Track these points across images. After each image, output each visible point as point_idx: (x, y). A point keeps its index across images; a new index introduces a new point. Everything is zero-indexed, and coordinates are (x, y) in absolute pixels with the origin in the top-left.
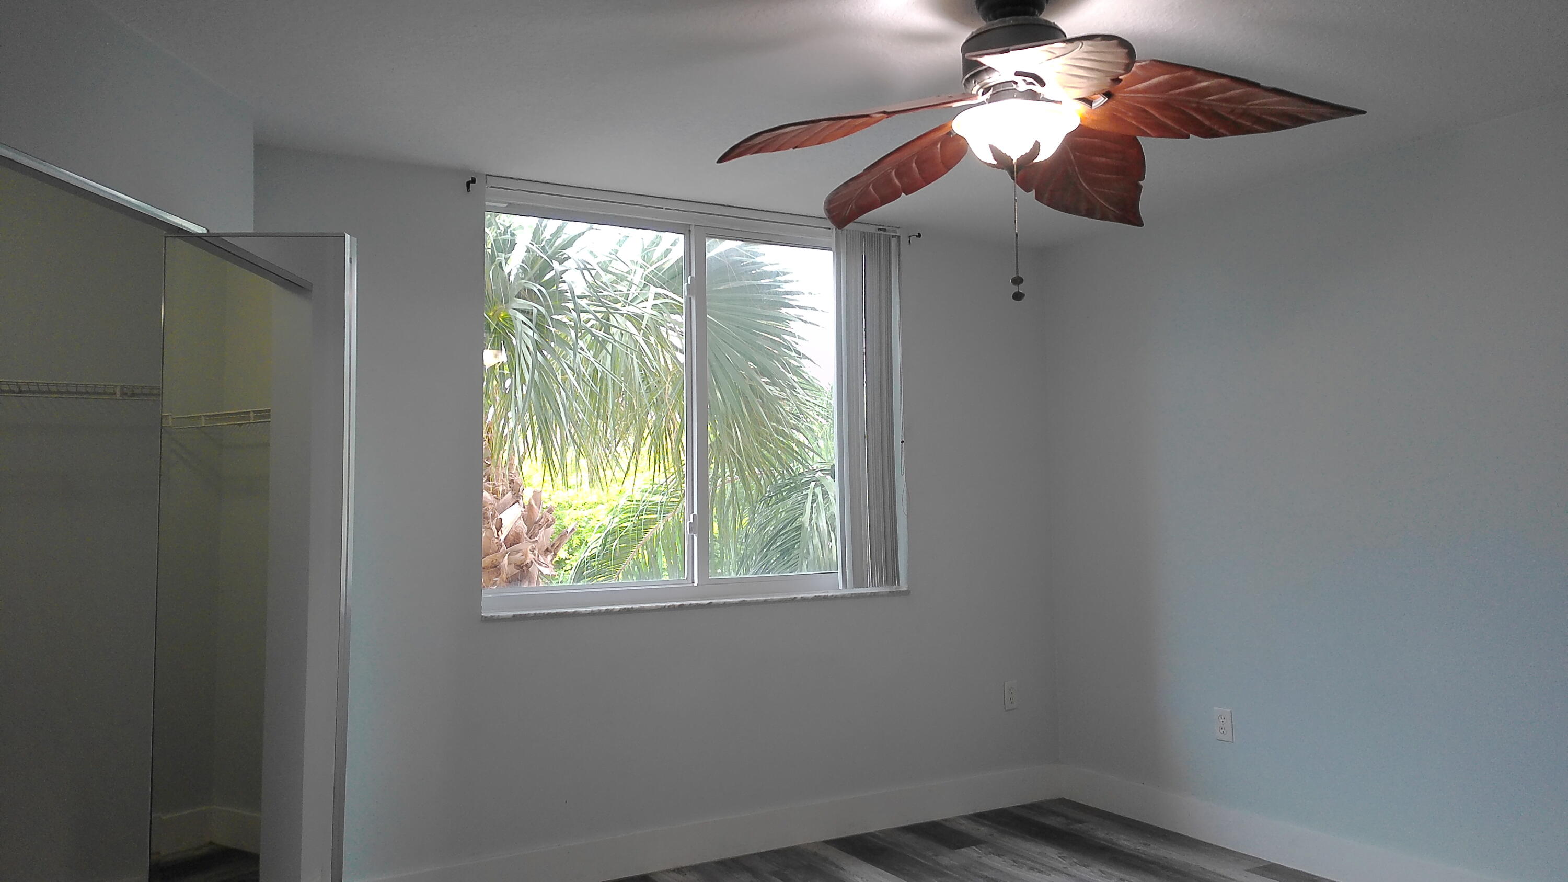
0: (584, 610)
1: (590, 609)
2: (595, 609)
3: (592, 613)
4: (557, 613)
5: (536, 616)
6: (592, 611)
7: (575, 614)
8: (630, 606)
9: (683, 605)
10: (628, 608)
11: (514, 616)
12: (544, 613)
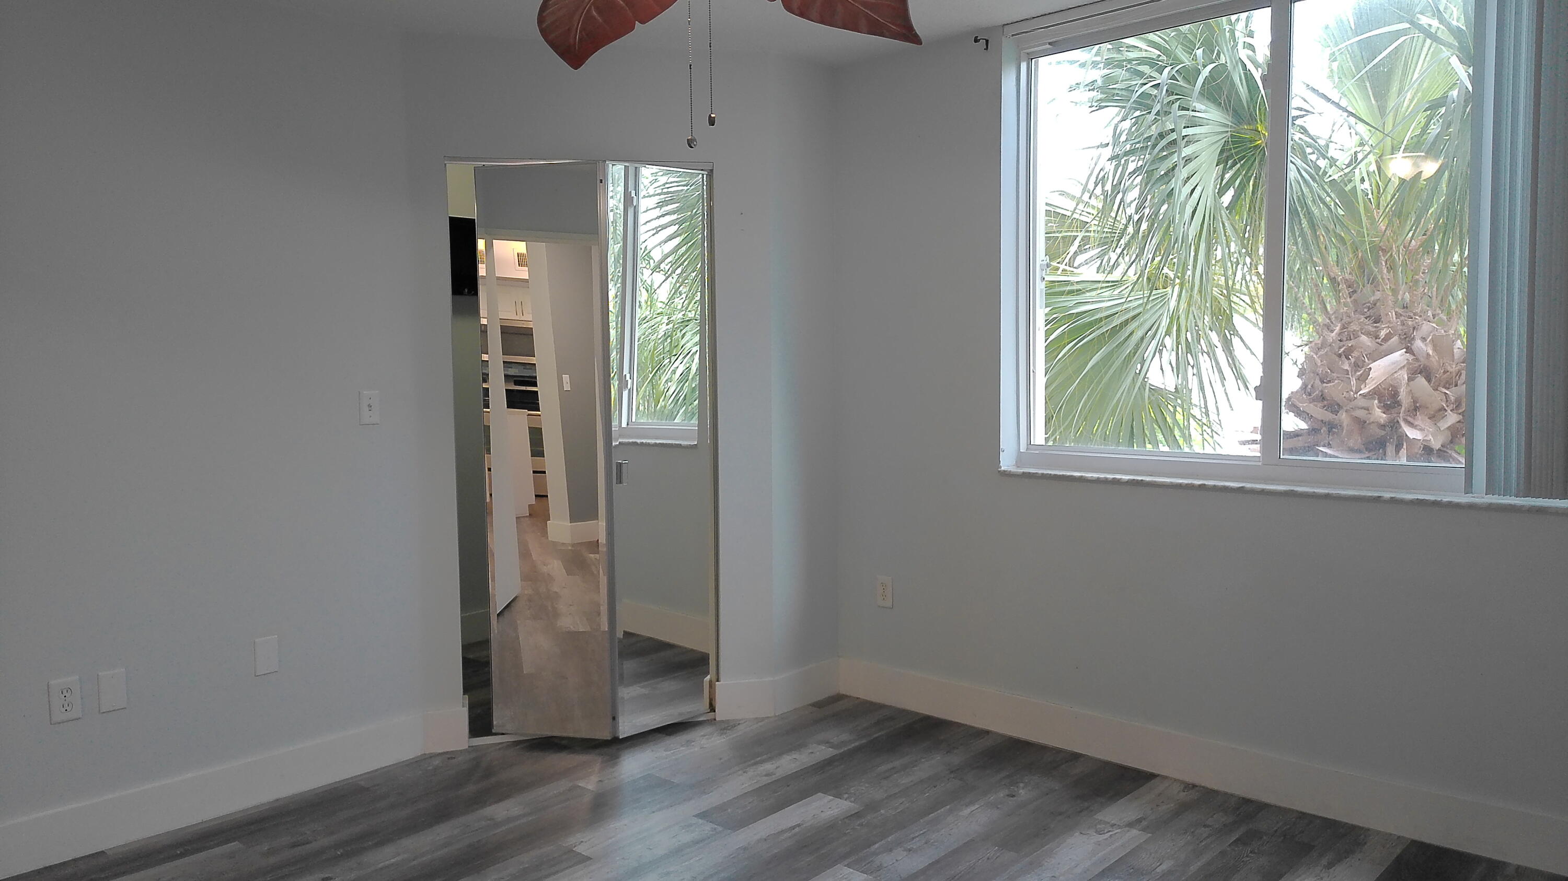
0: (1091, 475)
1: (1095, 475)
2: (1102, 476)
3: (1098, 481)
4: (1063, 475)
5: (1044, 477)
6: (1098, 478)
7: (1081, 479)
8: (1140, 478)
9: (1205, 485)
10: (1137, 480)
11: (1024, 473)
12: (1051, 474)
